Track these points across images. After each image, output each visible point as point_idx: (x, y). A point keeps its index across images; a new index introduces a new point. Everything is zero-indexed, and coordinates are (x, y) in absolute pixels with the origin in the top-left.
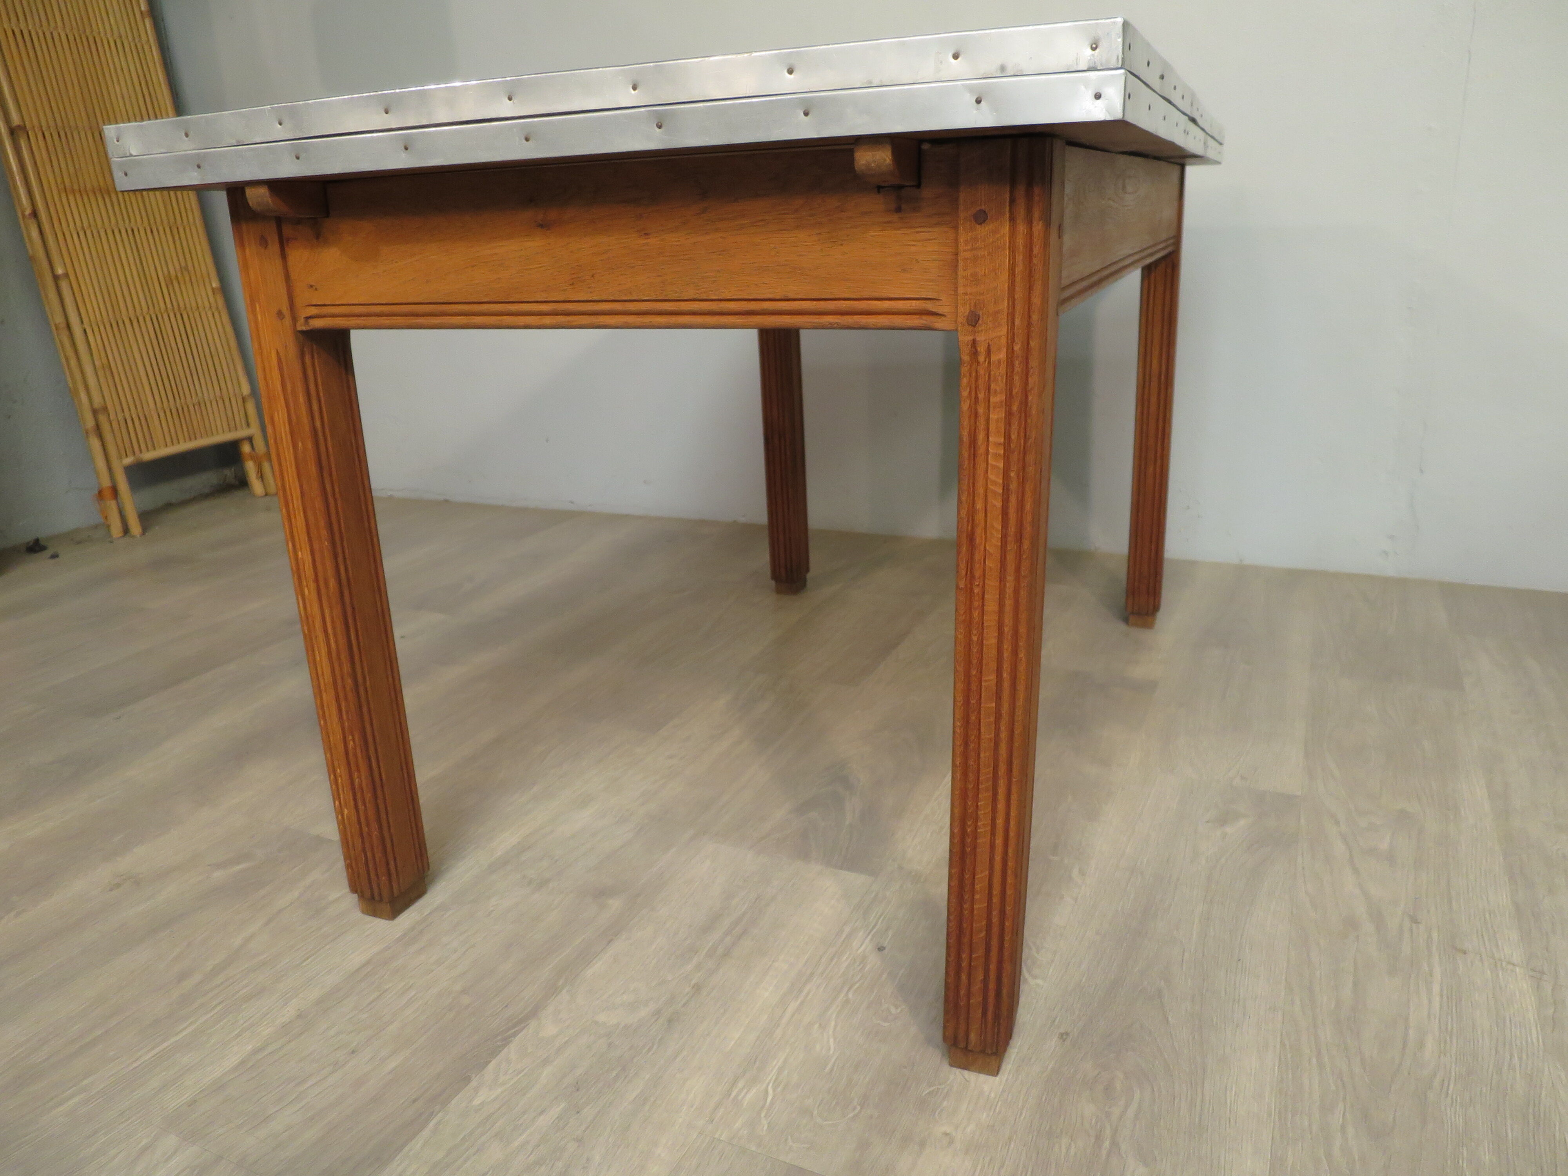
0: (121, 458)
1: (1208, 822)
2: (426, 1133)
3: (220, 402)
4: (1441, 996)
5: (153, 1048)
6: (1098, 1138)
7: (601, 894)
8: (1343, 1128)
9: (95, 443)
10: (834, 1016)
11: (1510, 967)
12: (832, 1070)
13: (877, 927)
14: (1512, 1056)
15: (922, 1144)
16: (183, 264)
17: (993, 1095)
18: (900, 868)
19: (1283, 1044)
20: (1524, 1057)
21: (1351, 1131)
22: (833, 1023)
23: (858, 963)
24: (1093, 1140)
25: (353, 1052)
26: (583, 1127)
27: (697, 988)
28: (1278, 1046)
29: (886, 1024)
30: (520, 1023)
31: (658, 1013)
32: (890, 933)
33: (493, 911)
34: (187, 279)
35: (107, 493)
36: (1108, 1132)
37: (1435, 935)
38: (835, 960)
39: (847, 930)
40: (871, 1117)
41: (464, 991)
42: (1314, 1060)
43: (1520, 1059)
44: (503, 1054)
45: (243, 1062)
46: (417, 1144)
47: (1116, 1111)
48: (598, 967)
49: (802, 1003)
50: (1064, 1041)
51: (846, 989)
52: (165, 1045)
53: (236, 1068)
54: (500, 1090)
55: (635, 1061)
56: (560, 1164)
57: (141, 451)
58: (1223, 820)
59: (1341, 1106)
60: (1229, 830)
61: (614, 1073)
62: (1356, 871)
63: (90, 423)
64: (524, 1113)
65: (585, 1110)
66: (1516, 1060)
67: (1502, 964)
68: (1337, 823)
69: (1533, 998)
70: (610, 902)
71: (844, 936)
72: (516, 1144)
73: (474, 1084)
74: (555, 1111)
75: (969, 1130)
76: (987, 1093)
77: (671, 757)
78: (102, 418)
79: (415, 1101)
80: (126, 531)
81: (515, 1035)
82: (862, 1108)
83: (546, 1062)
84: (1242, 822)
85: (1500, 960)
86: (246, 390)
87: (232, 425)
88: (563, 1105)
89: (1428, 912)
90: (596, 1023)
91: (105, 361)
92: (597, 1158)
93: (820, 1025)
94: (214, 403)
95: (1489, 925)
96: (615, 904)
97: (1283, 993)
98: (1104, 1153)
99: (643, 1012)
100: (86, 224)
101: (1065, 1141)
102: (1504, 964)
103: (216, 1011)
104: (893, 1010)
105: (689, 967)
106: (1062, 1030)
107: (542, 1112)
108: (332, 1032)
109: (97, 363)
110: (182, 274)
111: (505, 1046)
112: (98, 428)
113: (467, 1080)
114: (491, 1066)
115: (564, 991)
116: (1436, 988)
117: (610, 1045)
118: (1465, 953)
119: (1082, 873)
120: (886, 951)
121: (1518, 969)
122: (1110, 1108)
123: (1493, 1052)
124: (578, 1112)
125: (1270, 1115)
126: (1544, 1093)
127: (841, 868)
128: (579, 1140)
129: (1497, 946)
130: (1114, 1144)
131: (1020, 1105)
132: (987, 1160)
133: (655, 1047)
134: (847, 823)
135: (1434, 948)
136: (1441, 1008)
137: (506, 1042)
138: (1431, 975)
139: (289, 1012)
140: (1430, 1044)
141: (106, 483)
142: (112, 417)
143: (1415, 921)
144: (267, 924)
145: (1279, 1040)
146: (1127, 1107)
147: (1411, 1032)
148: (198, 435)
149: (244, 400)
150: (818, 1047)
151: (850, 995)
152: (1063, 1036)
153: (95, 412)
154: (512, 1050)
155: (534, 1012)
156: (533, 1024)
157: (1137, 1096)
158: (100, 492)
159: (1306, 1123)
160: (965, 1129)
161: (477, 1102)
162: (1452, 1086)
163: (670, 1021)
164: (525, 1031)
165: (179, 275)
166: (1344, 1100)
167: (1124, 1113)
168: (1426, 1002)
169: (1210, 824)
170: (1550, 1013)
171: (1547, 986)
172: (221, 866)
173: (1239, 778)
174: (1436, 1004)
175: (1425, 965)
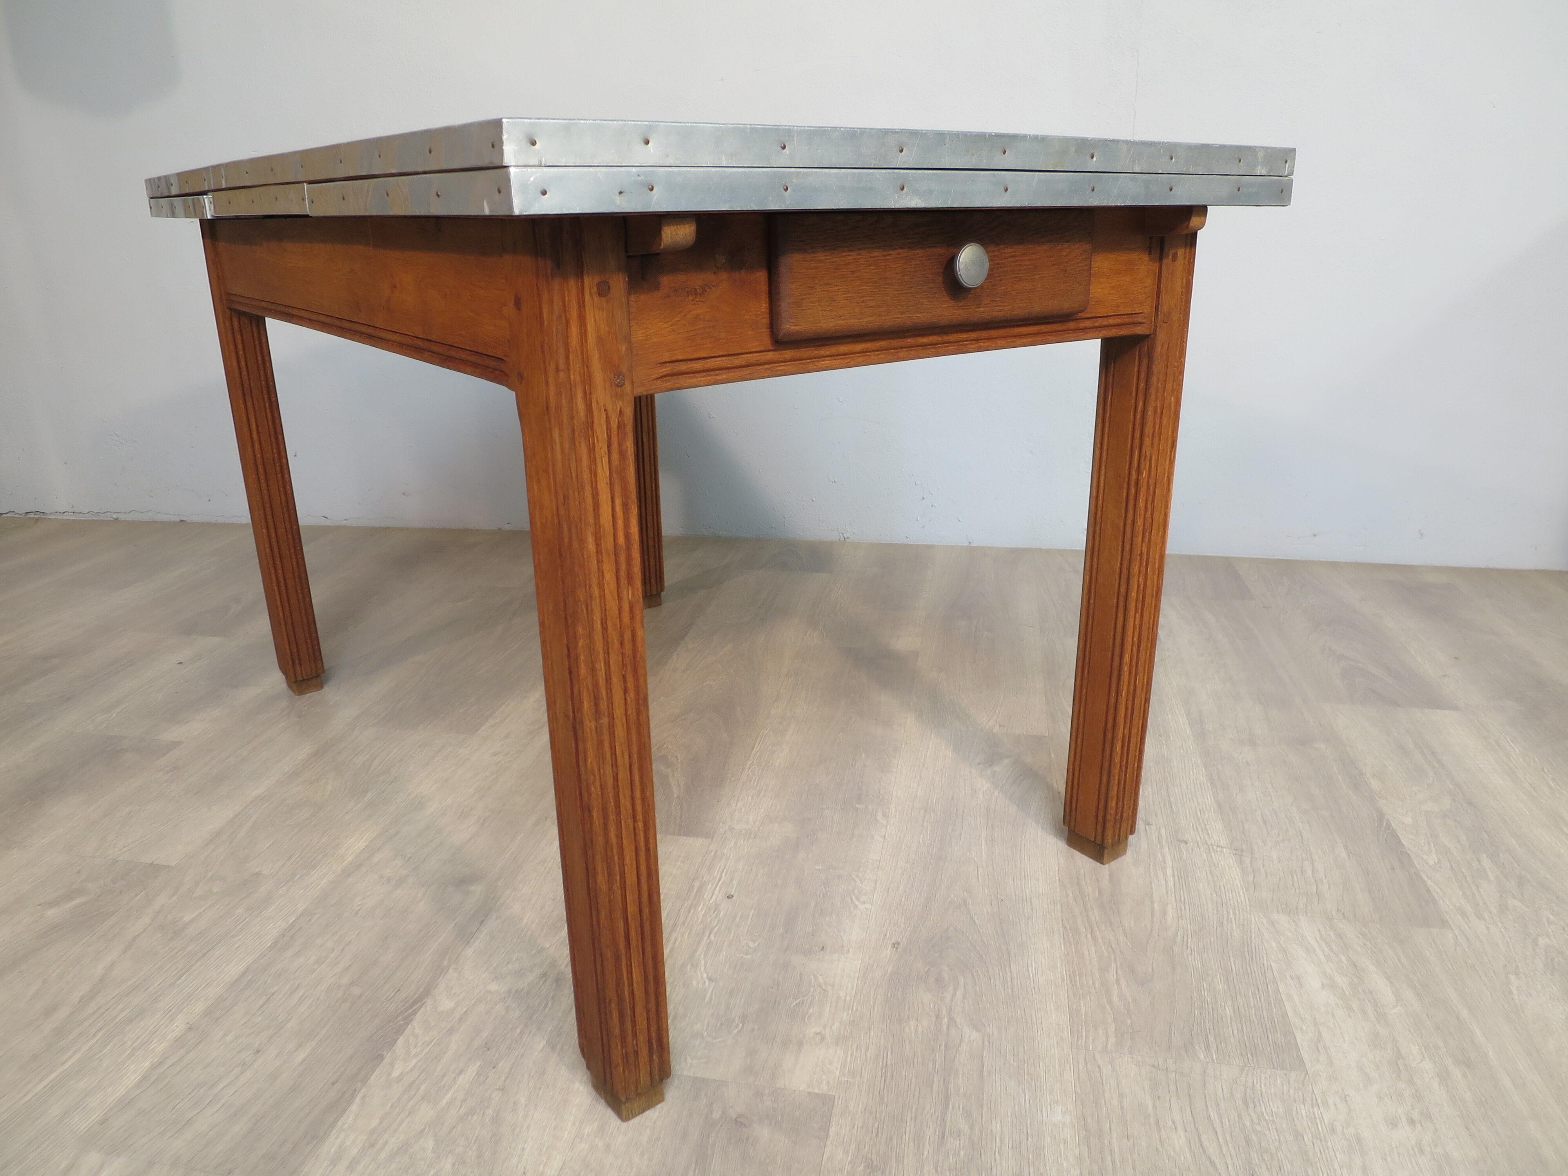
1: (979, 764)
2: (354, 1108)
4: (1174, 876)
5: (41, 1081)
6: (938, 1017)
7: (462, 882)
8: (1118, 982)
10: (702, 956)
11: (1219, 849)
12: (711, 999)
13: (722, 880)
14: (1228, 912)
15: (800, 1044)
17: (848, 998)
18: (732, 828)
19: (1064, 927)
20: (1237, 912)
21: (1123, 983)
22: (703, 962)
23: (712, 911)
24: (934, 1019)
25: (258, 1052)
26: (503, 1079)
28: (1061, 930)
29: (748, 957)
30: (415, 1003)
31: (544, 975)
32: (735, 882)
33: (359, 910)
36: (944, 1012)
37: (1163, 832)
38: (692, 911)
39: (697, 885)
40: (753, 1030)
41: (352, 983)
42: (1089, 936)
43: (1235, 914)
44: (408, 1031)
45: (144, 1078)
46: (349, 1117)
47: (948, 996)
48: (476, 945)
50: (897, 948)
51: (707, 933)
52: (53, 1076)
53: (138, 1085)
54: (414, 1061)
55: (534, 1017)
56: (490, 1112)
58: (991, 761)
59: (1113, 965)
60: (997, 768)
61: (519, 1031)
64: (444, 1076)
65: (501, 1064)
66: (1232, 916)
67: (1213, 848)
69: (1238, 870)
70: (473, 888)
71: (695, 891)
72: (444, 1101)
73: (387, 1059)
74: (472, 1070)
75: (834, 1027)
76: (843, 998)
79: (333, 1083)
81: (415, 1013)
82: (743, 1025)
83: (451, 1031)
84: (1007, 762)
85: (1212, 845)
88: (478, 1064)
89: (1156, 816)
90: (490, 992)
92: (523, 1100)
93: (692, 965)
95: (1201, 821)
96: (478, 890)
97: (1058, 890)
98: (945, 1027)
101: (912, 1023)
103: (97, 1038)
104: (752, 945)
106: (893, 941)
107: (461, 1072)
108: (229, 1038)
111: (407, 1024)
113: (381, 1058)
114: (401, 1041)
115: (451, 970)
116: (1169, 871)
117: (507, 1008)
118: (1186, 843)
119: (885, 816)
120: (734, 898)
121: (1225, 849)
122: (943, 993)
123: (1215, 912)
124: (494, 1068)
125: (1063, 980)
126: (1253, 936)
127: (679, 835)
128: (503, 1089)
129: (1208, 834)
130: (951, 1019)
131: (872, 1002)
132: (855, 1047)
133: (550, 1004)
135: (1164, 843)
136: (1175, 885)
137: (408, 1020)
138: (1164, 862)
139: (178, 1026)
140: (1170, 912)
144: (125, 952)
145: (1061, 924)
146: (955, 990)
147: (1156, 905)
150: (694, 983)
151: (712, 937)
152: (895, 945)
154: (416, 1025)
155: (427, 992)
156: (429, 1002)
157: (962, 981)
159: (1091, 982)
160: (831, 1027)
161: (396, 1074)
162: (1189, 940)
164: (423, 1008)
166: (1115, 960)
167: (954, 995)
168: (1163, 882)
169: (980, 766)
170: (1251, 879)
171: (1248, 861)
172: (52, 904)
173: (998, 726)
174: (1171, 883)
175: (1159, 855)
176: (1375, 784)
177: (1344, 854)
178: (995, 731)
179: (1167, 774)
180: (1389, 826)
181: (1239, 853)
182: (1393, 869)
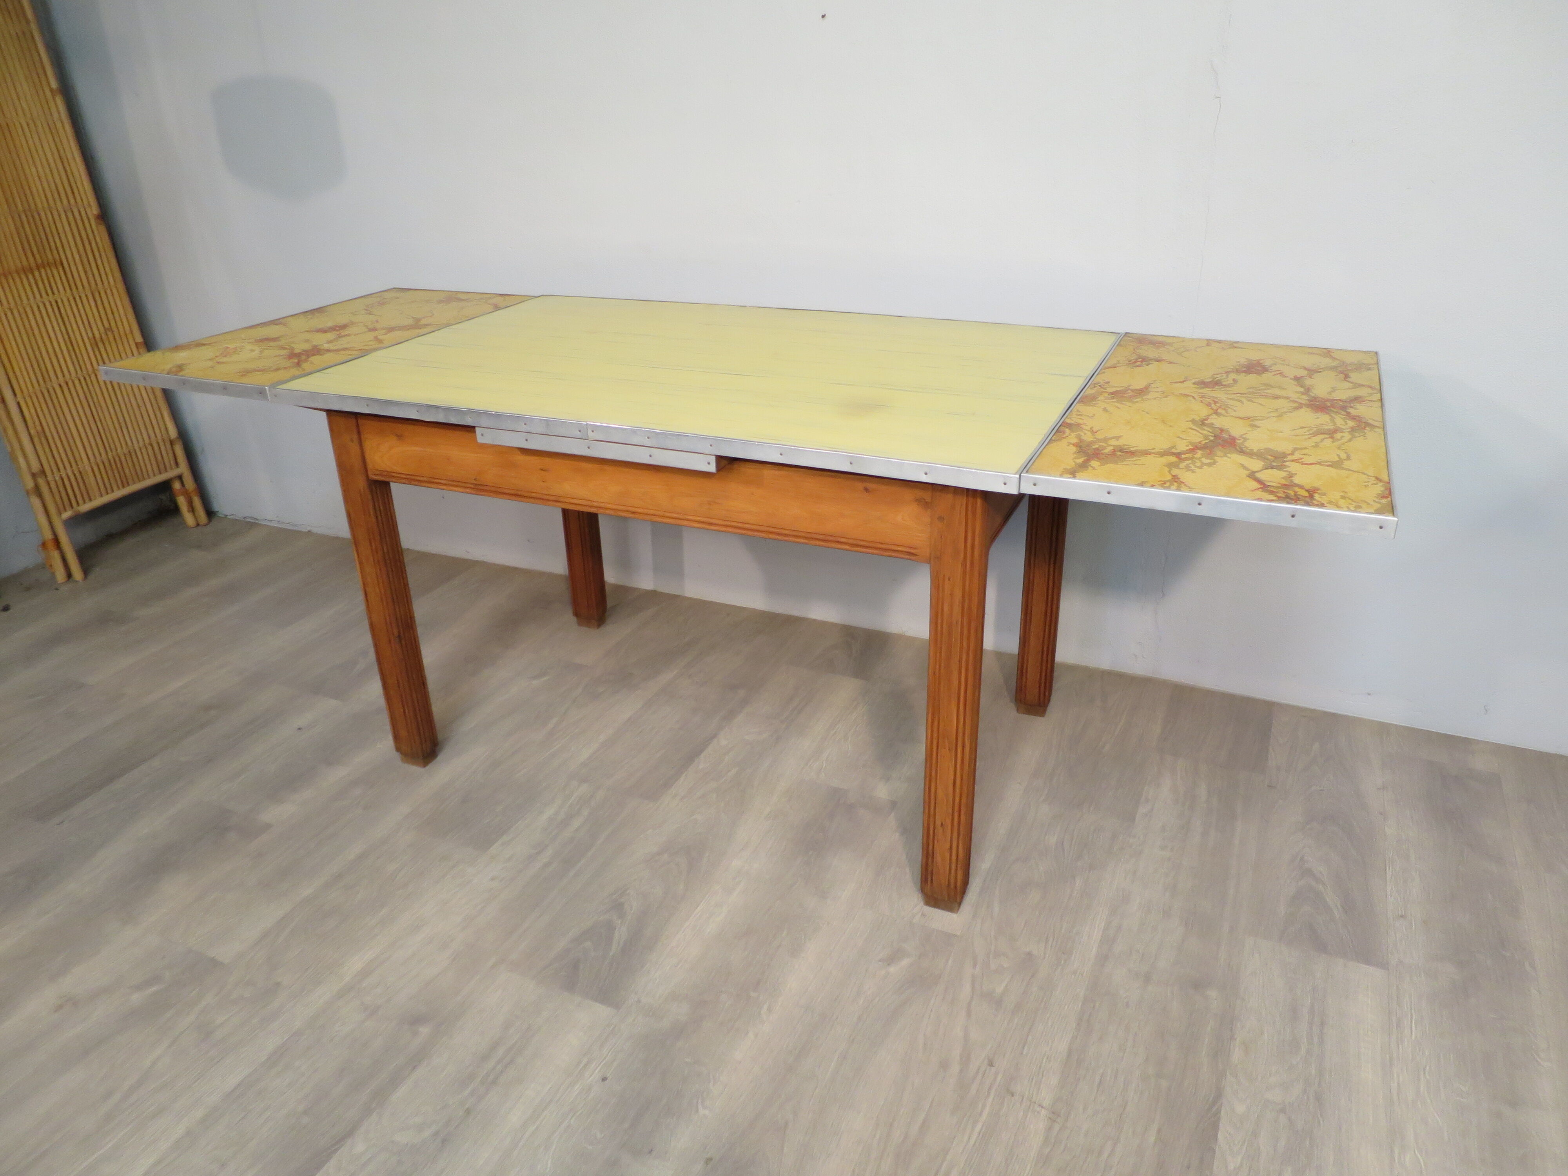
0: (60, 514)
1: (879, 961)
3: (150, 448)
4: (980, 1133)
7: (416, 1021)
9: (36, 502)
10: (557, 1140)
11: (1038, 1109)
13: (607, 1059)
16: (107, 325)
18: (639, 1001)
19: (854, 1171)
22: (554, 1146)
23: (585, 1092)
27: (468, 1112)
29: (590, 1147)
30: (340, 1141)
31: (436, 1134)
32: (615, 1064)
33: (334, 1036)
34: (111, 339)
35: (51, 545)
37: (999, 1077)
38: (569, 1089)
39: (585, 1061)
41: (305, 1112)
44: (325, 1168)
48: (402, 1091)
49: (537, 1129)
50: (708, 1164)
51: (571, 1115)
57: (78, 504)
58: (891, 960)
60: (892, 969)
62: (969, 1014)
63: (30, 484)
67: (1034, 1106)
68: (975, 966)
69: (1041, 1138)
70: (421, 1029)
71: (581, 1066)
77: (493, 879)
78: (41, 481)
80: (69, 575)
81: (336, 1150)
84: (905, 962)
85: (1035, 1102)
86: (173, 432)
87: (162, 467)
89: (1004, 1056)
90: (393, 1142)
91: (39, 428)
93: (545, 1147)
94: (144, 451)
95: (1042, 1071)
96: (425, 1030)
97: (871, 1128)
99: (427, 1133)
100: (12, 305)
102: (1036, 1106)
103: (128, 1129)
104: (599, 1135)
105: (466, 1093)
106: (709, 1156)
108: (210, 1147)
109: (32, 432)
110: (107, 335)
112: (37, 488)
115: (375, 1114)
116: (978, 1127)
117: (399, 1162)
118: (1013, 1096)
119: (769, 1010)
120: (607, 1082)
121: (1043, 1111)
127: (596, 1000)
129: (1039, 1089)
133: (429, 1164)
134: (611, 954)
135: (993, 1090)
136: (975, 1144)
137: (328, 1158)
138: (980, 1115)
139: (181, 1129)
141: (49, 535)
142: (50, 478)
143: (991, 1064)
144: (170, 1047)
147: (946, 1162)
148: (130, 481)
149: (172, 443)
150: (539, 1167)
151: (572, 1122)
152: (708, 1161)
153: (34, 475)
155: (350, 1133)
156: (349, 1142)
158: (44, 545)
163: (444, 1141)
164: (343, 1148)
165: (104, 336)
168: (966, 1138)
169: (880, 963)
170: (1048, 1150)
171: (1057, 1127)
172: (138, 988)
173: (920, 914)
174: (972, 1141)
175: (980, 1105)
176: (1237, 1055)
177: (1152, 1139)
178: (914, 921)
179: (1043, 1004)
180: (1218, 1112)
181: (1054, 1115)
182: (1188, 1167)
